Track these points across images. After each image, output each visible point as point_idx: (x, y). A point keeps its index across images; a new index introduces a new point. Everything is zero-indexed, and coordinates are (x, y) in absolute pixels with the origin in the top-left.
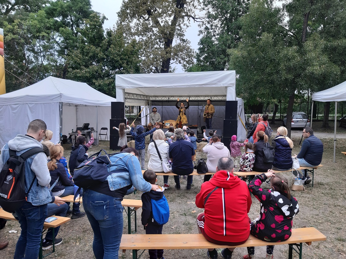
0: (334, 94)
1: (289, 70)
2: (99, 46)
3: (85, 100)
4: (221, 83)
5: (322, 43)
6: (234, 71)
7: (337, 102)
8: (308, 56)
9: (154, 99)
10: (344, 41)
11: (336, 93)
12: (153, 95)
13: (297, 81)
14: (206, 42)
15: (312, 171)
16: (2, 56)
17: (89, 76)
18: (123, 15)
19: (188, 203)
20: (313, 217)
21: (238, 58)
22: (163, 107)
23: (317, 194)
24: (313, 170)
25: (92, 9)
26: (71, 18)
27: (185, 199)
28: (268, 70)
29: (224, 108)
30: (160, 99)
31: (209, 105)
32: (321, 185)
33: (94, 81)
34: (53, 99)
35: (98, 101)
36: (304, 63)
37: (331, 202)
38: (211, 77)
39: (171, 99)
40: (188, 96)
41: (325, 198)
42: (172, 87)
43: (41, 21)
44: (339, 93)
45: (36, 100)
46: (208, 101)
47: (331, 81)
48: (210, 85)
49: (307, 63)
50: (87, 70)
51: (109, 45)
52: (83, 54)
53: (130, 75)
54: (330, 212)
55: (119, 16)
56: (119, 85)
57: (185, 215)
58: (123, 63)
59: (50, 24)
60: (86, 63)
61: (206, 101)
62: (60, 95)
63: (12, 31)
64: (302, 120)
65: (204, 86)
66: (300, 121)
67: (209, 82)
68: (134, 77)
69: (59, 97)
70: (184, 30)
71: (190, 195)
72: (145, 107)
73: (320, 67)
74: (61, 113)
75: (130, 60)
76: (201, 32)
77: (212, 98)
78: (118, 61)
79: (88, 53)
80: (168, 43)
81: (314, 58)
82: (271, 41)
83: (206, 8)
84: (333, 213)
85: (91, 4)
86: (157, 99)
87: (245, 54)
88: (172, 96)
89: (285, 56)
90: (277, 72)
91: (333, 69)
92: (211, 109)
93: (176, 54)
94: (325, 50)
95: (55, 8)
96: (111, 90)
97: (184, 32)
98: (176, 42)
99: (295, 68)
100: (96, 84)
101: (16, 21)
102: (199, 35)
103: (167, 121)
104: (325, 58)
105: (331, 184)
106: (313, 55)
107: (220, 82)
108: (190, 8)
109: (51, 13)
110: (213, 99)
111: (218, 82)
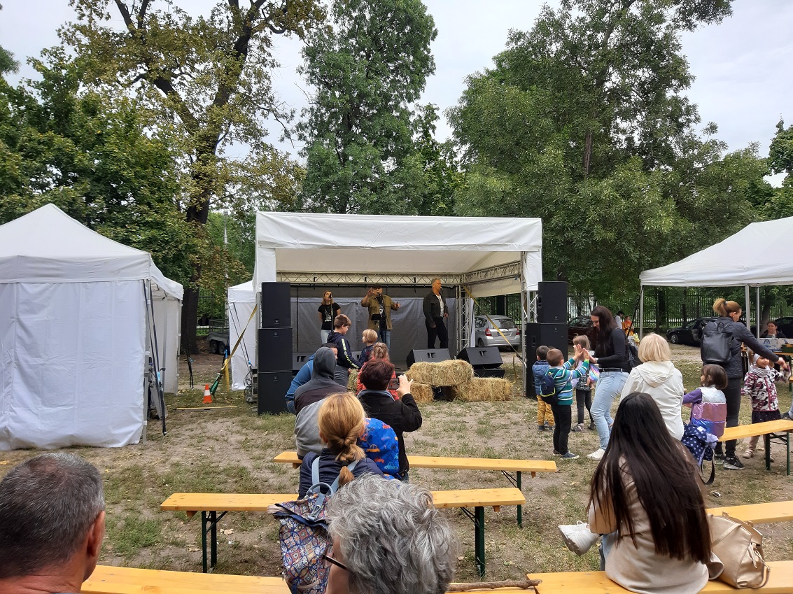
4: (513, 244)
22: (301, 299)
34: (118, 271)
38: (492, 228)
39: (321, 280)
40: (362, 274)
48: (494, 247)
53: (298, 216)
56: (266, 238)
64: (507, 330)
65: (479, 249)
66: (503, 334)
67: (491, 241)
68: (311, 220)
74: (149, 311)
77: (417, 280)
88: (322, 274)
111: (509, 241)
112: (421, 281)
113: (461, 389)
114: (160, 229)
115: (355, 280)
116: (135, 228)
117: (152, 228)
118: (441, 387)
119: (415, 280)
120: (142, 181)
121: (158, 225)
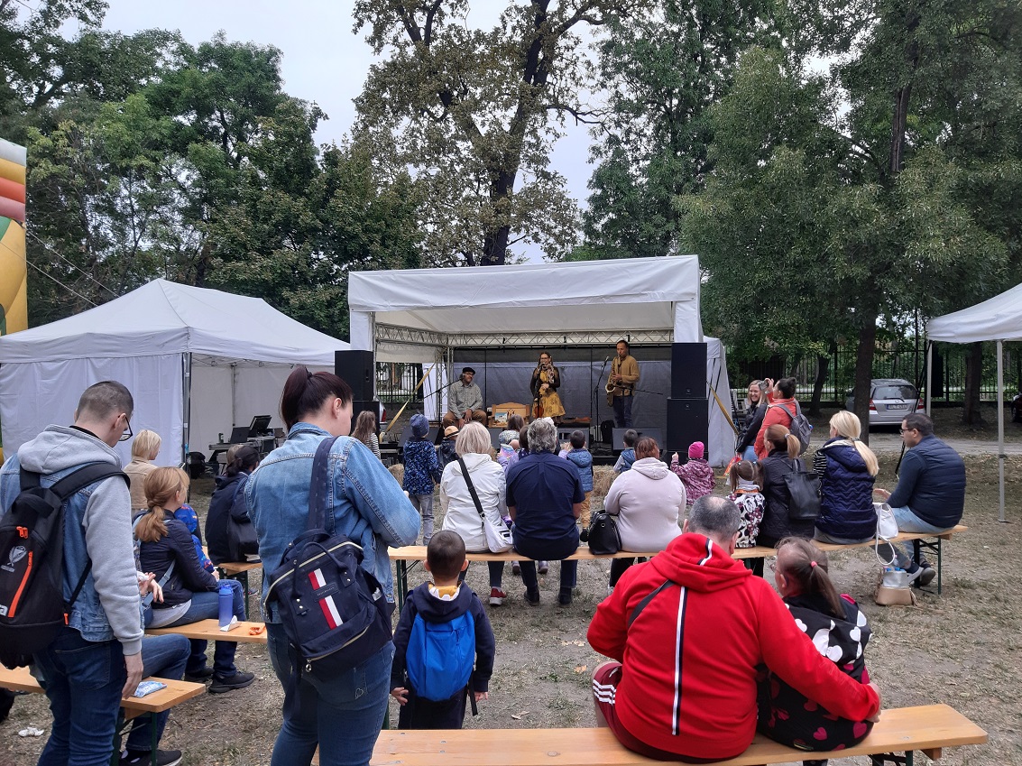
0: (993, 320)
1: (856, 251)
2: (302, 194)
3: (258, 345)
4: (655, 292)
5: (951, 172)
6: (695, 258)
7: (1002, 341)
8: (910, 211)
9: (460, 342)
10: (1015, 166)
11: (999, 317)
12: (457, 330)
13: (881, 284)
14: (610, 180)
15: (936, 546)
16: (21, 224)
17: (273, 279)
18: (370, 105)
19: (564, 644)
20: (942, 682)
21: (704, 220)
22: (489, 365)
23: (952, 614)
24: (939, 543)
25: (282, 91)
26: (222, 116)
27: (554, 634)
28: (794, 253)
29: (666, 366)
30: (478, 342)
31: (623, 358)
32: (964, 587)
33: (286, 293)
34: (163, 345)
35: (298, 350)
36: (898, 233)
37: (998, 636)
38: (625, 273)
39: (512, 341)
40: (561, 333)
41: (978, 625)
42: (514, 304)
43: (134, 125)
44: (1005, 316)
45: (114, 347)
46: (620, 346)
47: (982, 284)
48: (625, 297)
49: (908, 230)
50: (266, 262)
51: (330, 192)
52: (255, 218)
53: (390, 273)
54: (996, 666)
55: (360, 109)
56: (358, 301)
57: (555, 678)
58: (372, 242)
59: (161, 133)
60: (262, 243)
61: (613, 347)
62: (187, 333)
63: (50, 154)
64: (901, 402)
65: (606, 301)
66: (895, 407)
67: (621, 291)
68: (403, 278)
69: (182, 336)
70: (549, 146)
71: (568, 620)
72: (435, 367)
73: (947, 242)
74: (187, 384)
75: (392, 231)
76: (596, 150)
77: (632, 338)
78: (355, 236)
79: (270, 214)
80: (502, 183)
81: (929, 217)
82: (800, 169)
83: (609, 83)
84: (1006, 671)
85: (280, 75)
86: (471, 342)
87: (727, 208)
88: (513, 334)
89: (843, 213)
90: (823, 259)
91: (986, 248)
92: (629, 368)
93: (524, 215)
94: (961, 193)
95: (175, 86)
96: (336, 320)
97: (546, 153)
98: (523, 179)
99: (872, 247)
100: (291, 301)
101: (64, 126)
102: (591, 161)
103: (500, 406)
104: (960, 217)
105: (996, 584)
106: (926, 207)
107: (653, 290)
108: (563, 86)
109: (164, 102)
110: (636, 341)
115: (551, 341)
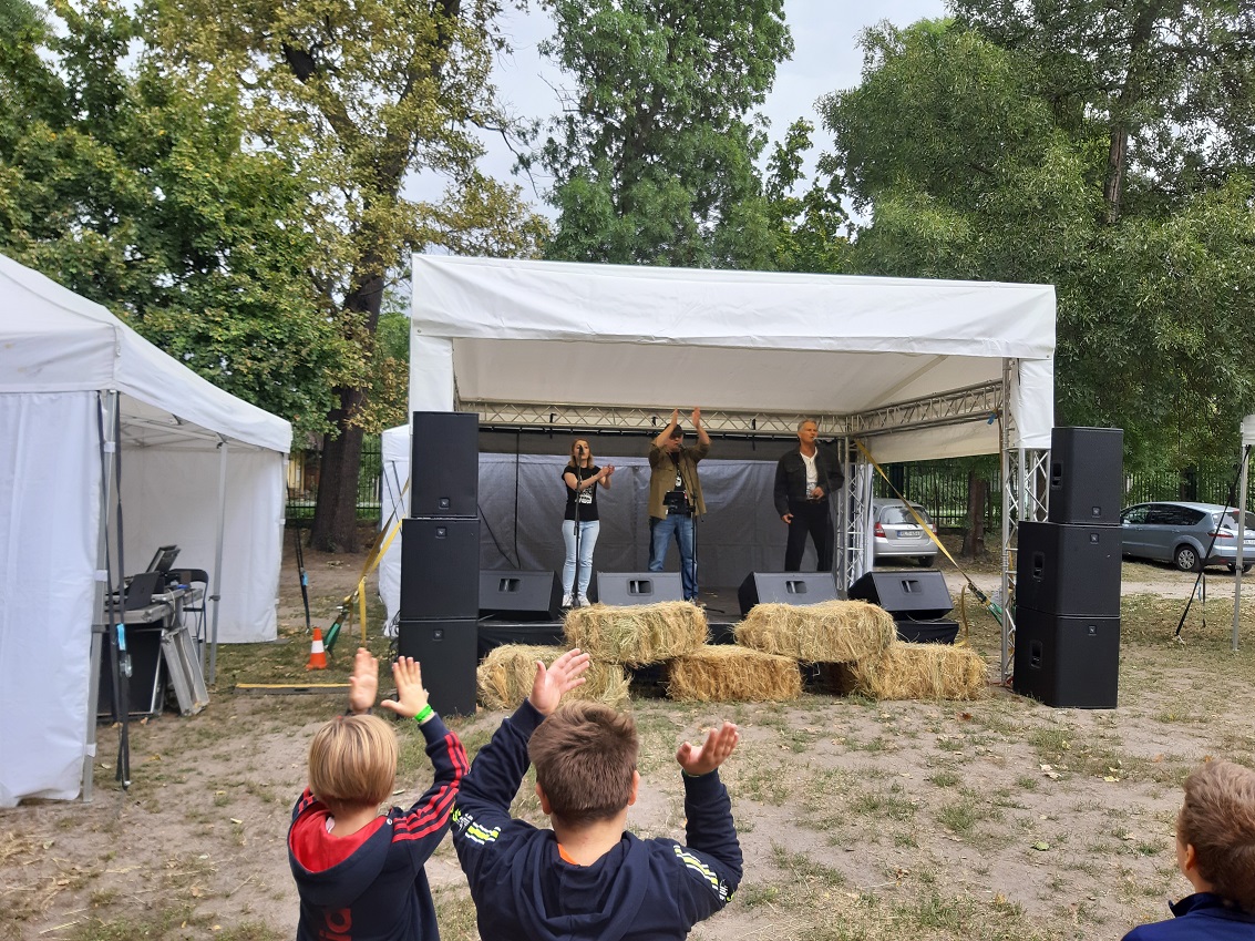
4: (993, 339)
22: (524, 458)
30: (507, 418)
34: (39, 367)
39: (565, 420)
40: (650, 412)
48: (950, 344)
53: (505, 265)
62: (112, 342)
64: (913, 527)
65: (918, 349)
66: (904, 534)
67: (942, 332)
68: (533, 276)
69: (95, 348)
107: (990, 337)
111: (983, 334)
112: (767, 427)
113: (867, 669)
114: (268, 318)
115: (633, 422)
116: (222, 316)
117: (254, 316)
118: (821, 663)
119: (754, 424)
120: (241, 228)
121: (266, 311)
